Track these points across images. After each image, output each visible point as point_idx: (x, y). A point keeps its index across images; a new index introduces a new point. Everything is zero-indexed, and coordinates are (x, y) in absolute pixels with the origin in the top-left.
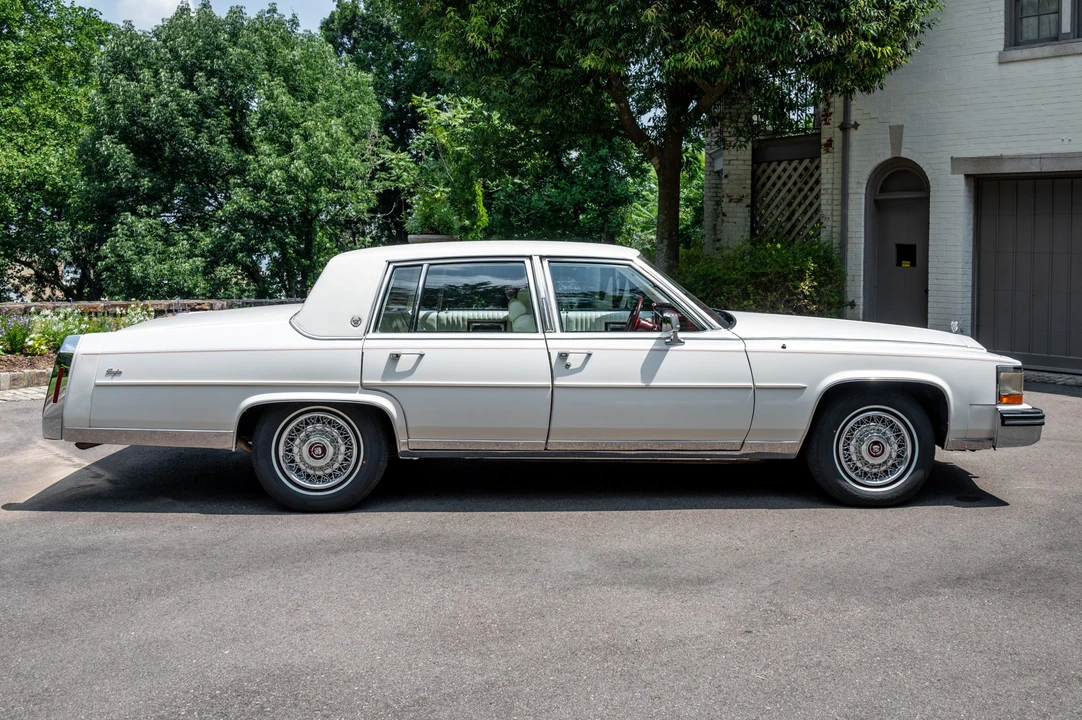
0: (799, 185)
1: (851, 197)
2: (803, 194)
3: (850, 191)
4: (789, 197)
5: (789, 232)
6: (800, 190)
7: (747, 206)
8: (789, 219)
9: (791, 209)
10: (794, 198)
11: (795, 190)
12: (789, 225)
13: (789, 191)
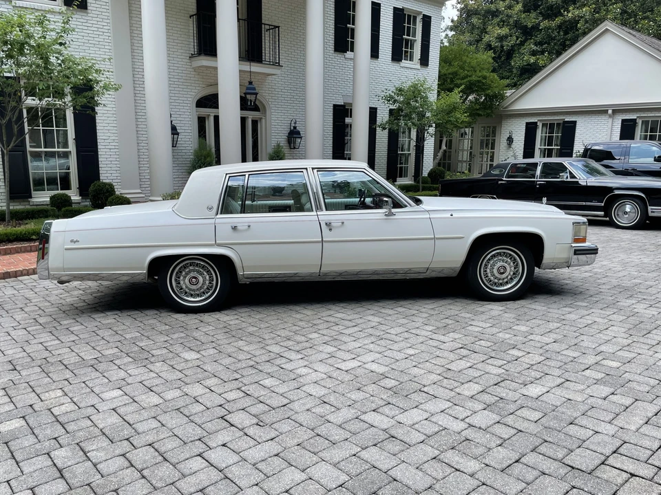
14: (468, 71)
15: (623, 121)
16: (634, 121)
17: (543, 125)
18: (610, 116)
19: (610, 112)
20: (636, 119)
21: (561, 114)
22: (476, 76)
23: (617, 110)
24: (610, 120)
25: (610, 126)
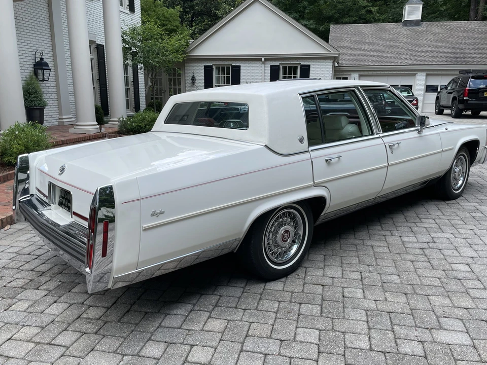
14: (164, 21)
15: (271, 66)
16: (278, 66)
17: (216, 67)
18: (263, 63)
19: (263, 60)
20: (279, 65)
21: (229, 61)
22: (171, 25)
23: (268, 59)
24: (263, 65)
25: (263, 70)
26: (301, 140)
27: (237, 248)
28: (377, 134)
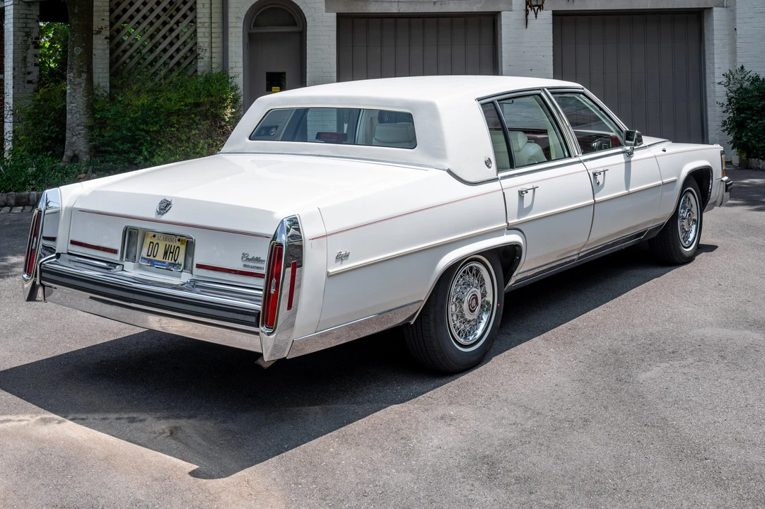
0: (164, 17)
1: (230, 30)
2: (168, 27)
3: (230, 25)
4: (152, 30)
5: (151, 64)
6: (164, 24)
7: (106, 38)
8: (151, 51)
9: (154, 41)
10: (158, 30)
11: (158, 23)
12: (152, 57)
13: (151, 24)
26: (488, 163)
27: (417, 314)
28: (575, 156)
